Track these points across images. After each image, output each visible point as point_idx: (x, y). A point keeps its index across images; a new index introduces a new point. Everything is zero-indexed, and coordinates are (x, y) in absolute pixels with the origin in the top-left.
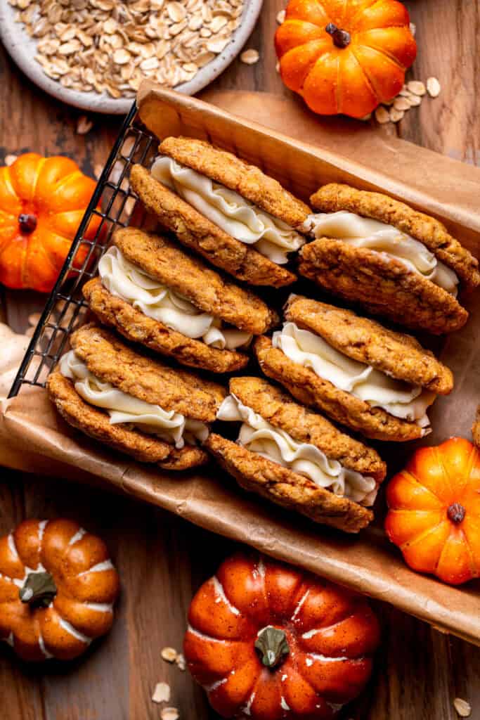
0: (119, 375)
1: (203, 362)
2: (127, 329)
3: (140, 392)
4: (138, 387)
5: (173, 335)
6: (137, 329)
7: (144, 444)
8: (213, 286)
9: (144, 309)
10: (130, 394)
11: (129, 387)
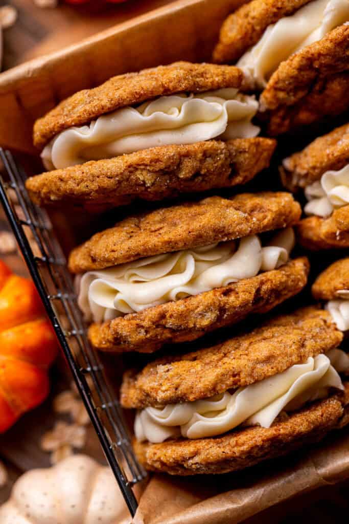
0: (231, 373)
1: (285, 289)
2: (192, 325)
3: (266, 369)
4: (258, 366)
5: (240, 287)
6: (202, 315)
7: (315, 415)
8: (227, 206)
9: (188, 290)
10: (258, 381)
11: (251, 375)
